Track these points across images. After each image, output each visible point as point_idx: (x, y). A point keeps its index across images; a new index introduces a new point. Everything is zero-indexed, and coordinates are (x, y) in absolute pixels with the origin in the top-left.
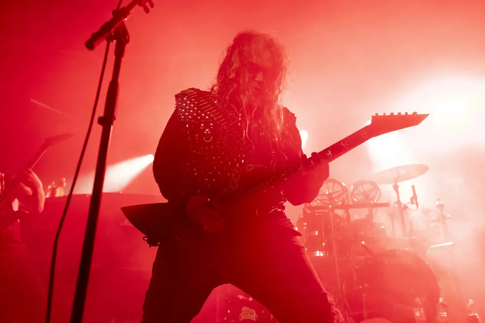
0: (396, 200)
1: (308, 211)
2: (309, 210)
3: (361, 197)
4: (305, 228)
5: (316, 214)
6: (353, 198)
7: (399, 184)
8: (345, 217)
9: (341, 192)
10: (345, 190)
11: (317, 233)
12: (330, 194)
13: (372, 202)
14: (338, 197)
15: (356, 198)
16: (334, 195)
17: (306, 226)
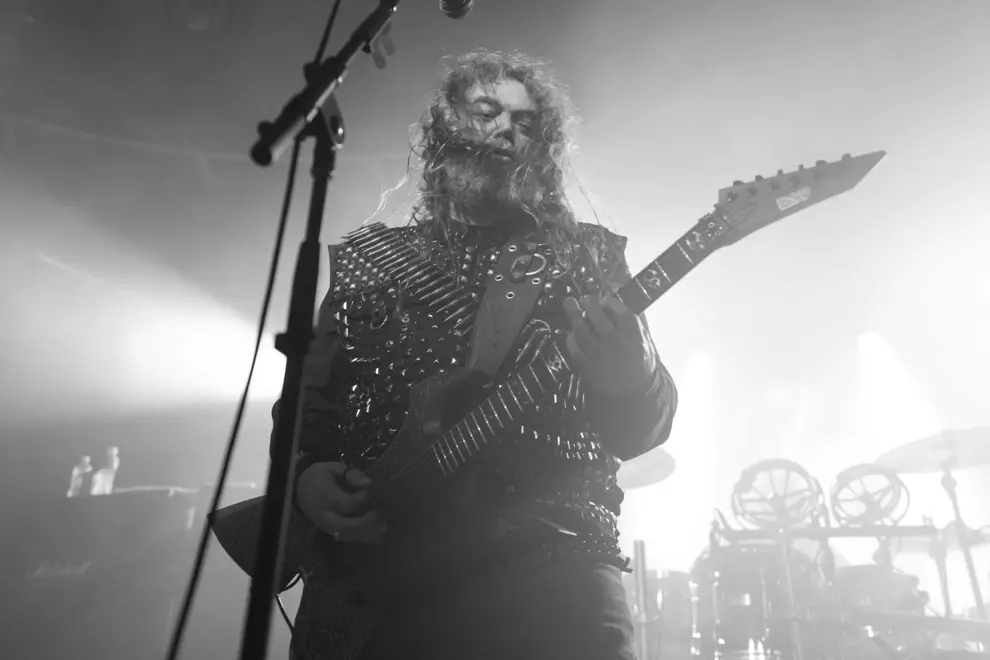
0: (952, 517)
1: (723, 542)
2: (727, 538)
3: (857, 509)
4: (716, 584)
5: (744, 550)
6: (837, 508)
7: (955, 474)
8: (819, 561)
9: (807, 494)
10: (815, 488)
11: (747, 600)
12: (776, 496)
13: (888, 522)
14: (798, 506)
15: (843, 510)
16: (789, 503)
17: (719, 579)
